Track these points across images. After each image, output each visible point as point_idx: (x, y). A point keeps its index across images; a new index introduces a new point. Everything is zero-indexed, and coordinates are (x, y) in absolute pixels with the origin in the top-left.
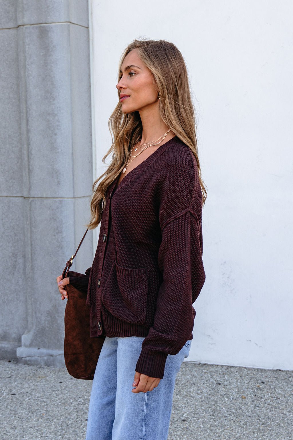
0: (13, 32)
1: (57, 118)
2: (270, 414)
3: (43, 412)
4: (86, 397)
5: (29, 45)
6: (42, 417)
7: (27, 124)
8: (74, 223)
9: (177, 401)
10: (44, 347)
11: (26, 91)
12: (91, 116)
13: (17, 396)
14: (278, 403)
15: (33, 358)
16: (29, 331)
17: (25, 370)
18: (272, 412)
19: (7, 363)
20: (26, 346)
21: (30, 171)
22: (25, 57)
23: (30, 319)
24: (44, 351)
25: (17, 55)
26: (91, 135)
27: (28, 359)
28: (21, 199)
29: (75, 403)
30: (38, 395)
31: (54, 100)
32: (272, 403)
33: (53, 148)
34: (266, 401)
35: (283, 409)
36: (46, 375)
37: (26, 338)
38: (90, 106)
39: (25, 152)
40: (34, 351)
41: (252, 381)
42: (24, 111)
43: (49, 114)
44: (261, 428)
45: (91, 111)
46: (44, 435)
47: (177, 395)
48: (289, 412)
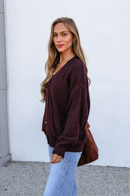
2: (87, 185)
4: (4, 179)
9: (45, 180)
12: (6, 53)
14: (90, 180)
18: (87, 184)
26: (6, 62)
32: (87, 180)
34: (85, 179)
35: (92, 183)
38: (5, 49)
41: (79, 171)
44: (83, 191)
45: (6, 51)
47: (45, 177)
48: (95, 184)
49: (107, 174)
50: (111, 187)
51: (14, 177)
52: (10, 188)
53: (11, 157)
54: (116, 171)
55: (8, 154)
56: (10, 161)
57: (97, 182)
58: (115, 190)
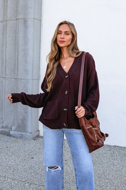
0: (15, 21)
1: (28, 51)
2: (97, 160)
3: (17, 154)
4: (32, 150)
5: (20, 25)
6: (16, 156)
7: (18, 53)
8: (32, 88)
10: (20, 132)
11: (18, 41)
13: (8, 148)
14: (100, 156)
15: (16, 135)
16: (15, 126)
17: (12, 139)
19: (6, 136)
20: (13, 131)
21: (18, 69)
22: (19, 30)
23: (15, 121)
24: (20, 133)
25: (16, 29)
26: (40, 58)
27: (14, 135)
28: (14, 79)
29: (28, 152)
30: (16, 148)
31: (27, 45)
32: (98, 156)
33: (26, 61)
36: (19, 141)
37: (13, 128)
38: (40, 48)
39: (16, 63)
40: (16, 132)
42: (17, 48)
43: (25, 50)
45: (40, 50)
46: (16, 162)
48: (103, 159)
49: (114, 152)
50: (116, 162)
51: (40, 148)
52: (36, 157)
53: (39, 133)
54: (121, 150)
55: (37, 131)
56: (38, 136)
57: (105, 158)
58: (119, 165)
